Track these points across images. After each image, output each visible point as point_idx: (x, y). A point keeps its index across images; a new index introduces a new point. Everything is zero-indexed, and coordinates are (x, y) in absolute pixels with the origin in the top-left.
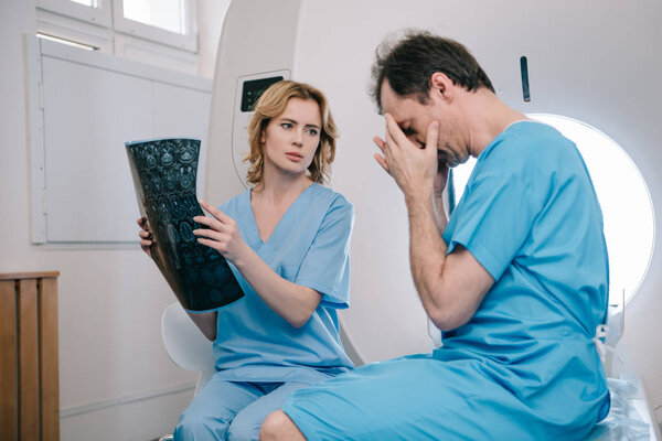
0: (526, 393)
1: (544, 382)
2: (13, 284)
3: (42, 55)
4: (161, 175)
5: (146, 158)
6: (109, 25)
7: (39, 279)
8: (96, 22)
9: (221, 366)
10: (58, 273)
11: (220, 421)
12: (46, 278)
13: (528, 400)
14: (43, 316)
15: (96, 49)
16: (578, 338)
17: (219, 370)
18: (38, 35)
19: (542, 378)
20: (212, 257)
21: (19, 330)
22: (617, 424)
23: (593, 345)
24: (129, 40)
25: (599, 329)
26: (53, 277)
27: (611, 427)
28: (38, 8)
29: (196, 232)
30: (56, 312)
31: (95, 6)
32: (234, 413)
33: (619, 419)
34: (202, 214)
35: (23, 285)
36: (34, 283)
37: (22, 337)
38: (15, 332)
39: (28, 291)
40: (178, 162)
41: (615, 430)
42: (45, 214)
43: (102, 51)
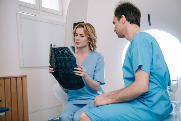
0: (150, 106)
1: (155, 102)
2: (15, 79)
3: (21, 18)
4: (64, 56)
5: (59, 52)
6: (39, 9)
7: (22, 77)
8: (35, 8)
9: (70, 100)
10: (27, 76)
11: (71, 115)
12: (24, 77)
13: (150, 108)
14: (23, 87)
15: (35, 15)
16: (162, 91)
17: (69, 101)
18: (20, 13)
19: (154, 101)
20: (78, 77)
21: (17, 91)
22: (176, 114)
23: (166, 92)
24: (44, 13)
25: (168, 87)
26: (25, 77)
27: (174, 115)
28: (20, 5)
29: (74, 71)
30: (26, 86)
31: (35, 4)
32: (75, 113)
33: (176, 113)
34: (77, 67)
35: (18, 79)
36: (21, 78)
37: (18, 93)
38: (16, 91)
39: (19, 80)
40: (70, 53)
41: (175, 116)
42: (23, 60)
43: (37, 16)
